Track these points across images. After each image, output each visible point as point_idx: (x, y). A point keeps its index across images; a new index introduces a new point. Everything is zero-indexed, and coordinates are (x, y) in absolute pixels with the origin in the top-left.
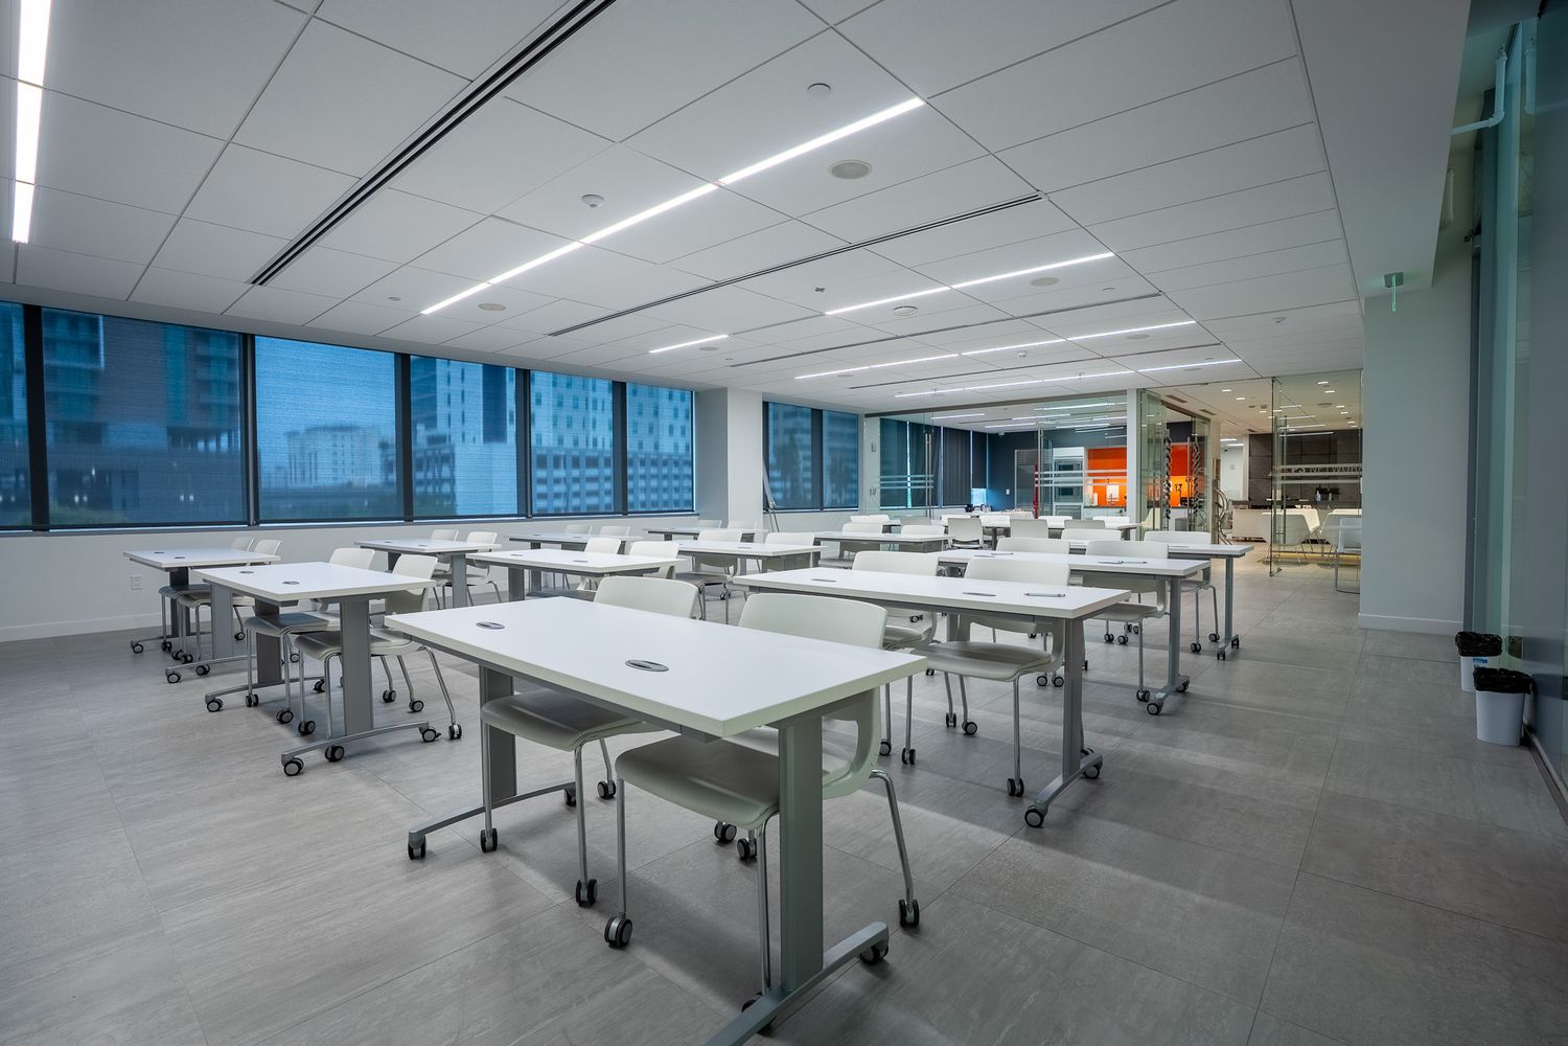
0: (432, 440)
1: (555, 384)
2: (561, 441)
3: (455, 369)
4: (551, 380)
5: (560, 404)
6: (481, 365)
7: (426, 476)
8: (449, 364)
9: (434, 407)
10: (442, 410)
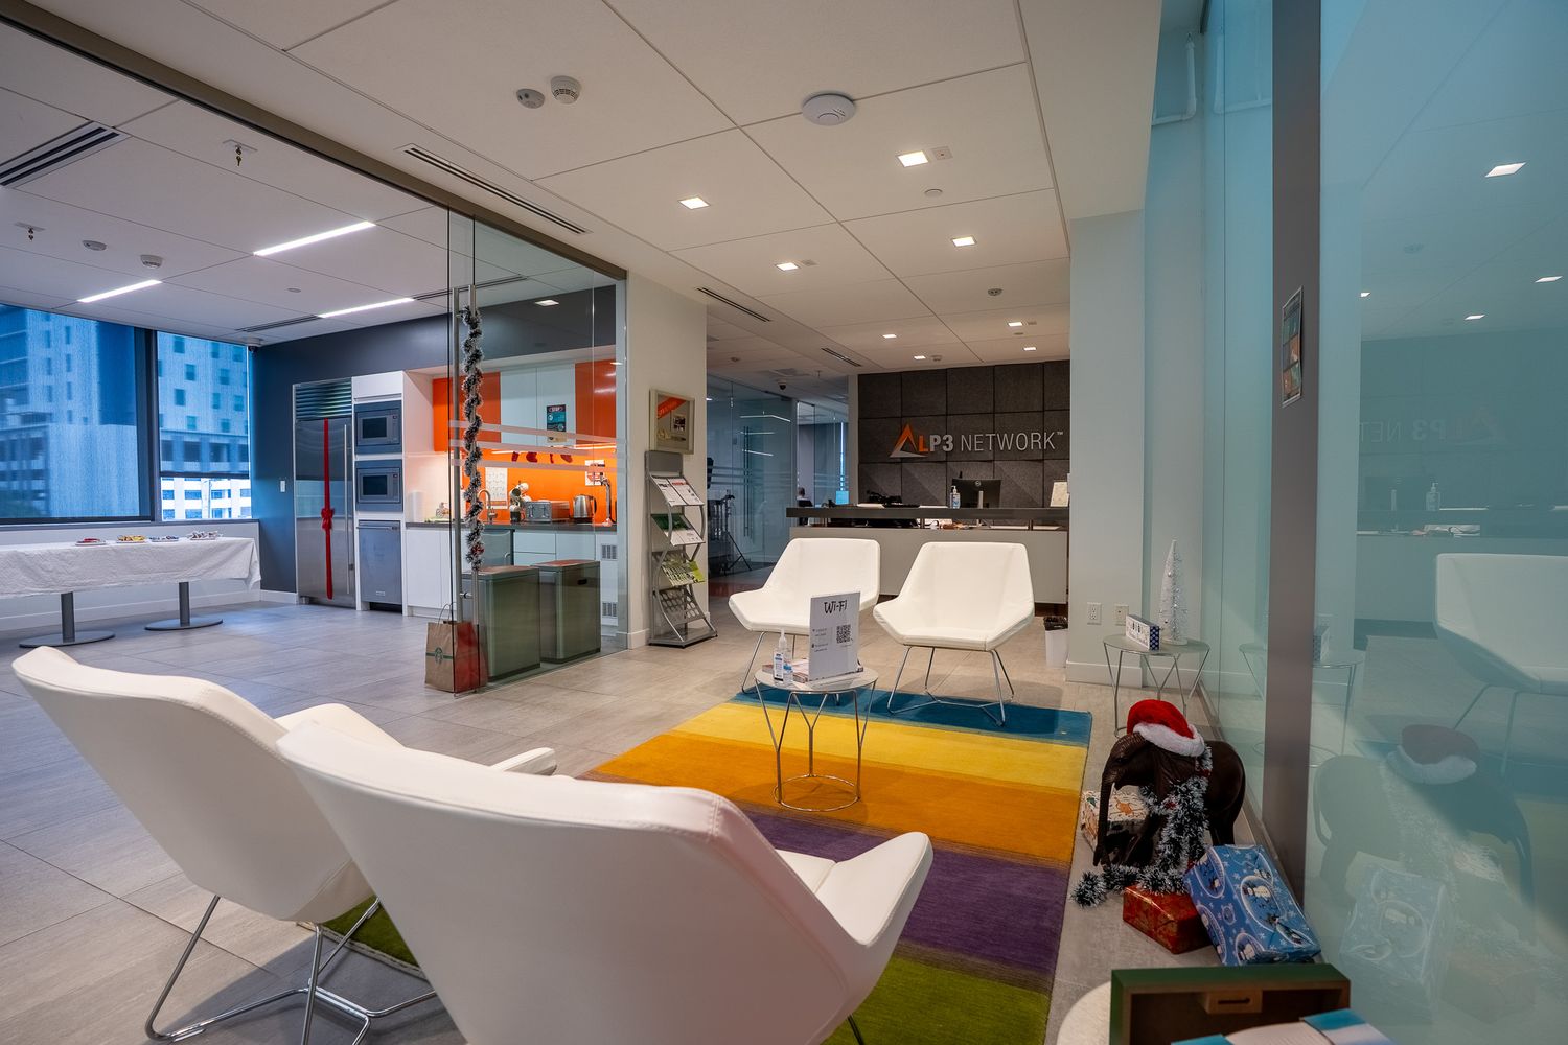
0: (29, 418)
1: (215, 355)
2: (225, 426)
3: (57, 324)
4: (210, 351)
5: (225, 381)
6: (93, 325)
7: (9, 466)
8: (48, 319)
9: (24, 376)
10: (37, 380)
